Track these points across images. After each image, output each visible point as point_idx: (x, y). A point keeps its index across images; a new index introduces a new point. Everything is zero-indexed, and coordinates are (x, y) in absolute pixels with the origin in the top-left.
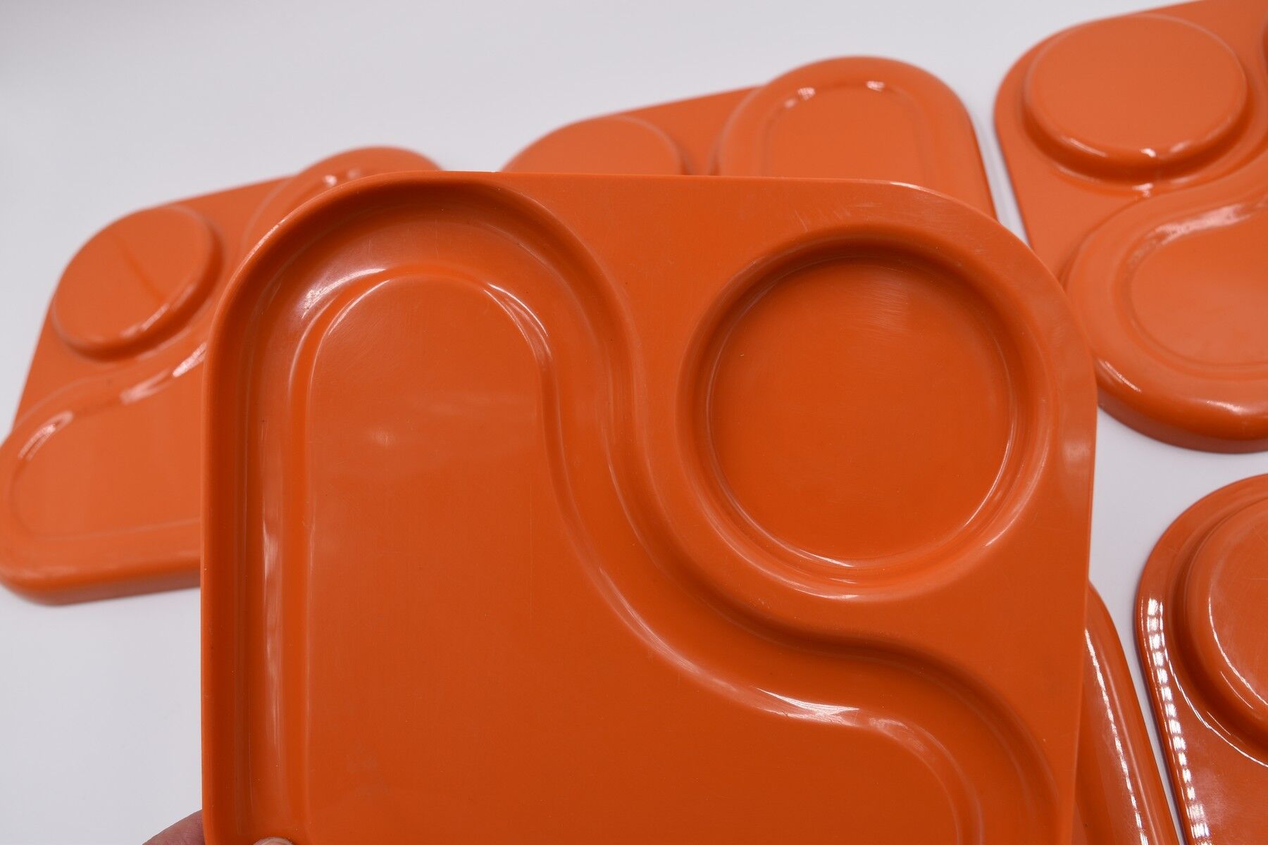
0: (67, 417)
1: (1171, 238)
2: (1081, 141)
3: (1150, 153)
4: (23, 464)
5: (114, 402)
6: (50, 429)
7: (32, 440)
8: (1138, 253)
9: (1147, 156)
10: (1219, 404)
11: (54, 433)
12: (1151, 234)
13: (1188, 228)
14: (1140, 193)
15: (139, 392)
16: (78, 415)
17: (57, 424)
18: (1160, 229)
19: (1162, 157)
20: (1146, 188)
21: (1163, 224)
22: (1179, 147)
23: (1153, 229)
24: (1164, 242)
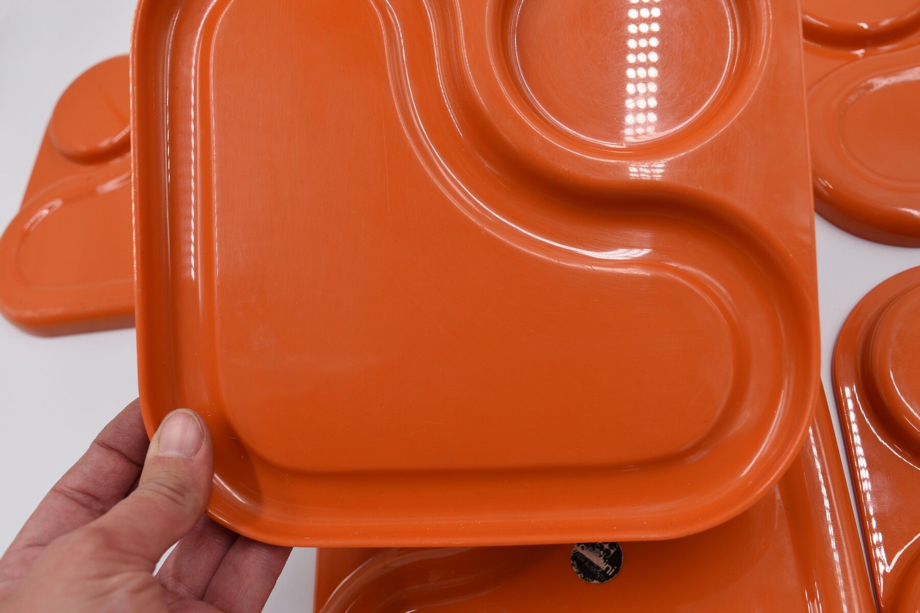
0: (58, 203)
1: (876, 88)
2: (814, 17)
3: (865, 26)
4: (26, 234)
5: (92, 193)
6: (45, 212)
7: (32, 220)
8: (852, 98)
9: (862, 27)
10: (908, 210)
11: (48, 214)
12: (863, 85)
13: (889, 81)
14: (856, 56)
15: (111, 186)
16: (66, 202)
17: (50, 208)
18: (869, 81)
19: (873, 29)
20: (860, 52)
21: (873, 77)
22: (886, 22)
23: (866, 81)
24: (872, 91)
